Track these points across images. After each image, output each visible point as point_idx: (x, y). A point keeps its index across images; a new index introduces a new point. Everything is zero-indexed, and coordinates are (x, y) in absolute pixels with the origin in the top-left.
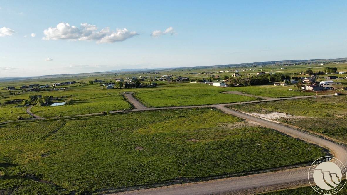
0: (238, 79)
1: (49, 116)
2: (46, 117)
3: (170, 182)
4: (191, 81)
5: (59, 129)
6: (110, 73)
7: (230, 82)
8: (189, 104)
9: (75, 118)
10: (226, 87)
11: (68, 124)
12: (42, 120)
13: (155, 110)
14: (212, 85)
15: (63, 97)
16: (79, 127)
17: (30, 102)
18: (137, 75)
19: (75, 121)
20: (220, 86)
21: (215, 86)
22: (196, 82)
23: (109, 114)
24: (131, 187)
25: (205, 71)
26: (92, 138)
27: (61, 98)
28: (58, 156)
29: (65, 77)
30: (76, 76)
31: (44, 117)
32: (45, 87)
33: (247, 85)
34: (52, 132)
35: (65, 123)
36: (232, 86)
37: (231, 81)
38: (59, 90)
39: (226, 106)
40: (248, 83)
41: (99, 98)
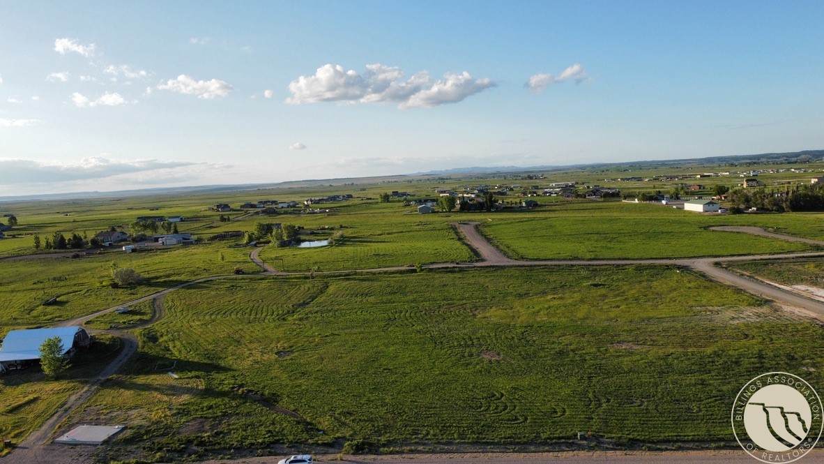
0: (755, 194)
1: (293, 269)
2: (288, 271)
3: (563, 443)
4: (625, 199)
5: (313, 298)
6: (426, 177)
7: (733, 201)
8: (617, 254)
9: (347, 277)
10: (719, 215)
11: (331, 289)
12: (281, 277)
13: (531, 266)
14: (681, 209)
15: (325, 229)
16: (356, 296)
17: (258, 238)
18: (489, 182)
19: (348, 282)
20: (702, 211)
21: (690, 212)
22: (636, 201)
23: (422, 270)
24: (468, 443)
25: (662, 172)
26: (383, 324)
27: (320, 232)
28: (310, 357)
29: (331, 186)
30: (353, 184)
31: (284, 271)
32: (288, 207)
33: (781, 210)
34: (300, 305)
35: (327, 287)
36: (737, 211)
37: (734, 198)
38: (316, 213)
39: (717, 264)
40: (784, 205)
41: (402, 232)
